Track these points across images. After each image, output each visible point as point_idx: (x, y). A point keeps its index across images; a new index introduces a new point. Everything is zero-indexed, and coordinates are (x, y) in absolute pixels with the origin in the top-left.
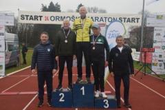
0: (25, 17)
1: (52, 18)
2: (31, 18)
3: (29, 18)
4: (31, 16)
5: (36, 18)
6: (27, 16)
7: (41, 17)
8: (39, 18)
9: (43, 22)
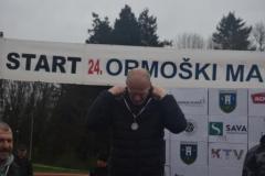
0: (23, 61)
1: (114, 67)
2: (43, 64)
3: (34, 62)
4: (43, 58)
5: (59, 63)
6: (29, 57)
7: (75, 60)
8: (68, 65)
9: (82, 77)
